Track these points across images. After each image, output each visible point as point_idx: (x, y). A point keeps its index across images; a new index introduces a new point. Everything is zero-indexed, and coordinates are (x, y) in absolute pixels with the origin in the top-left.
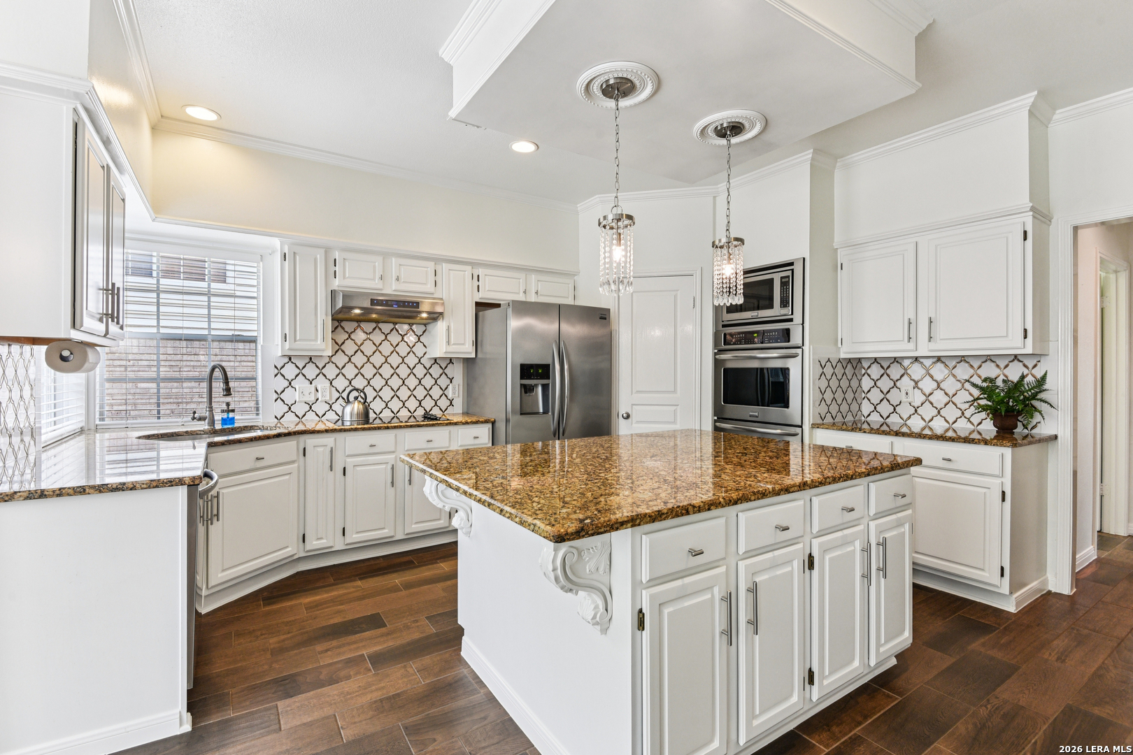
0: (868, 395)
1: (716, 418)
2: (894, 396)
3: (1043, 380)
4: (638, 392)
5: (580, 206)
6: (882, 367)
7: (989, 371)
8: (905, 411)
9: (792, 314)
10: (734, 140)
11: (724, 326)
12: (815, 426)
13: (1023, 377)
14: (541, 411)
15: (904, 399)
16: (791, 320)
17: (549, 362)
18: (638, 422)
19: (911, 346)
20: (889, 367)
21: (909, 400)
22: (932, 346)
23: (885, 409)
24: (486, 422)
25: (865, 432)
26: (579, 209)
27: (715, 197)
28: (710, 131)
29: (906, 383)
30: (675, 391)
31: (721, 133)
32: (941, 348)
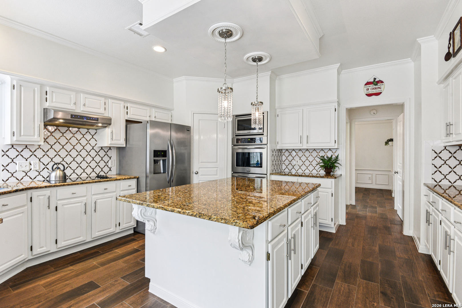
0: (285, 162)
1: (233, 172)
2: (294, 162)
3: (337, 157)
4: (201, 162)
5: (175, 80)
6: (289, 152)
7: (322, 154)
8: (297, 167)
9: (263, 132)
10: (259, 63)
11: (236, 136)
12: (271, 174)
13: (332, 156)
14: (162, 171)
15: (296, 164)
16: (263, 134)
17: (166, 149)
18: (201, 175)
19: (301, 145)
20: (291, 152)
21: (298, 164)
22: (308, 145)
23: (290, 167)
24: (135, 178)
25: (289, 176)
26: (174, 81)
27: (232, 84)
28: (250, 59)
29: (297, 158)
30: (217, 162)
31: (254, 60)
32: (311, 146)
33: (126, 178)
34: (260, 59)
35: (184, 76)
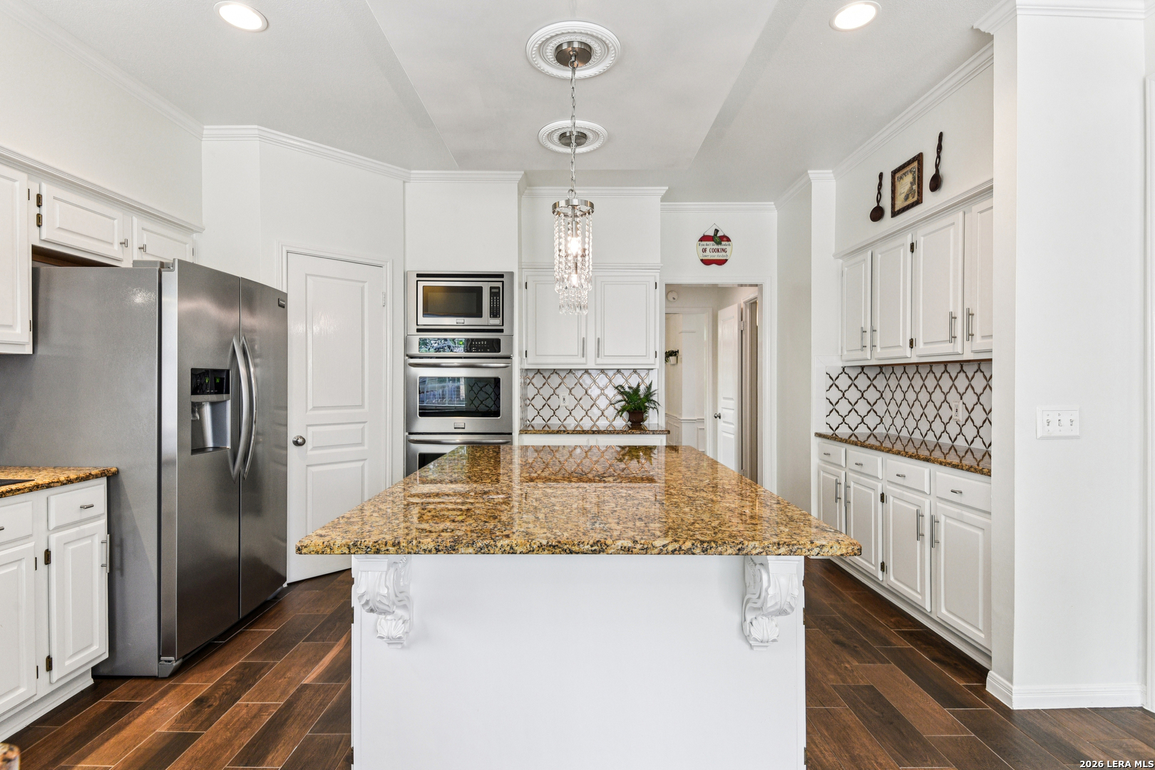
0: (533, 402)
1: (407, 434)
2: (554, 402)
3: (649, 388)
4: (315, 408)
5: (208, 130)
6: (544, 377)
7: (619, 380)
8: (562, 413)
9: (503, 325)
10: (580, 150)
11: (418, 330)
12: (524, 431)
13: (638, 386)
14: (210, 443)
15: (562, 404)
16: (502, 331)
18: (314, 448)
19: (583, 360)
20: (549, 377)
21: (566, 404)
22: (599, 361)
23: (546, 413)
24: (102, 474)
26: (205, 132)
27: (404, 182)
28: (557, 134)
29: (563, 392)
30: (362, 406)
31: (565, 138)
32: (604, 362)
33: (73, 476)
34: (582, 138)
35: (256, 127)
